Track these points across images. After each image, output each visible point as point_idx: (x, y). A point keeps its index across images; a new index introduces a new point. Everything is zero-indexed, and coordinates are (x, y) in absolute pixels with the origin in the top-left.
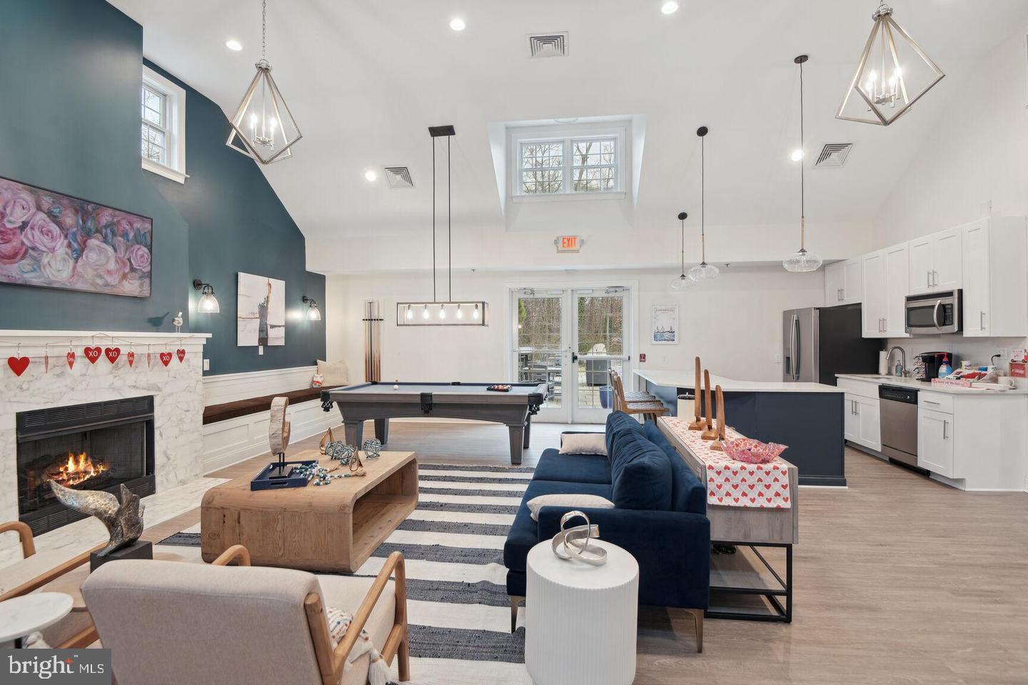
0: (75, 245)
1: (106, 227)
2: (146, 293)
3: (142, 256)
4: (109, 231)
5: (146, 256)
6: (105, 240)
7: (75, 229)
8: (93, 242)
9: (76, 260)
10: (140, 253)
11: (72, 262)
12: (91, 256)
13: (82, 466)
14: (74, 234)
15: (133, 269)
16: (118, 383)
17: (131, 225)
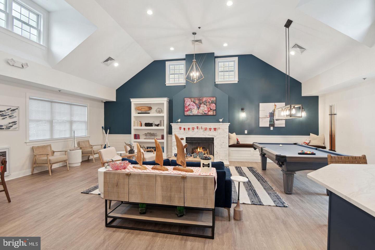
0: (198, 107)
1: (204, 102)
2: (215, 114)
3: (213, 106)
4: (205, 102)
5: (214, 106)
6: (204, 104)
7: (198, 104)
8: (202, 105)
9: (198, 109)
10: (213, 105)
11: (198, 110)
12: (201, 108)
13: (201, 151)
14: (198, 105)
15: (211, 109)
16: (205, 134)
17: (210, 100)
